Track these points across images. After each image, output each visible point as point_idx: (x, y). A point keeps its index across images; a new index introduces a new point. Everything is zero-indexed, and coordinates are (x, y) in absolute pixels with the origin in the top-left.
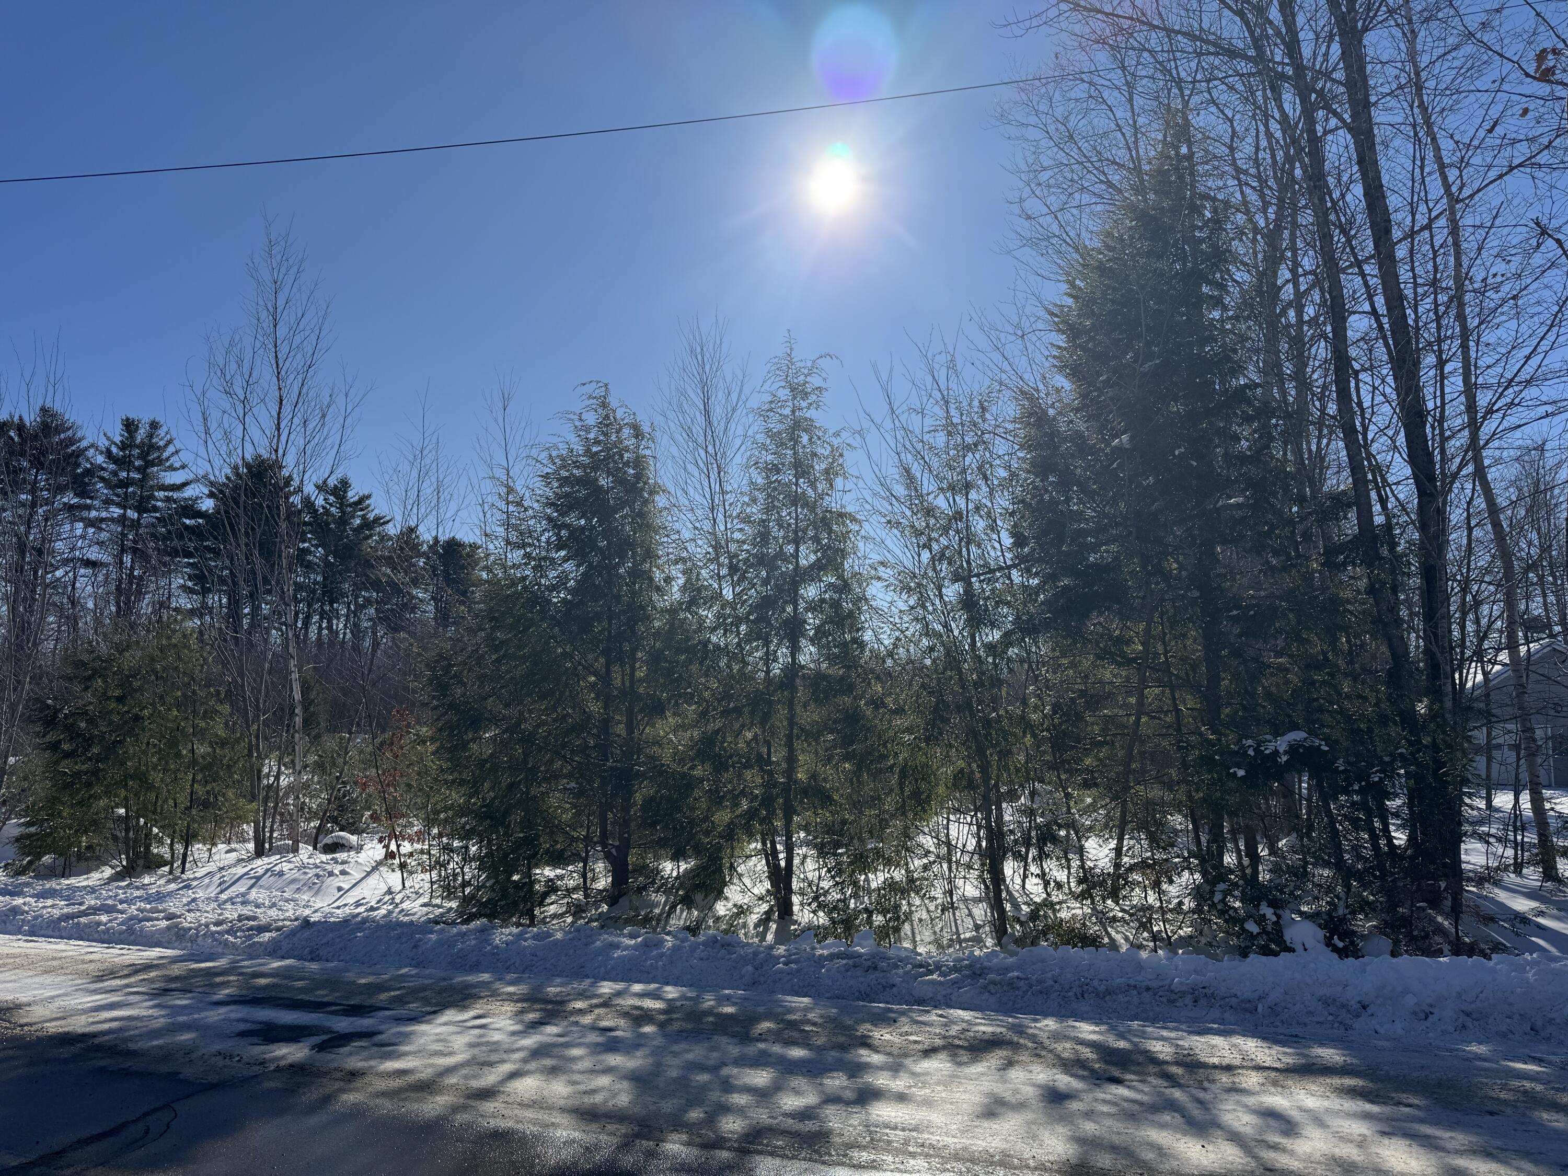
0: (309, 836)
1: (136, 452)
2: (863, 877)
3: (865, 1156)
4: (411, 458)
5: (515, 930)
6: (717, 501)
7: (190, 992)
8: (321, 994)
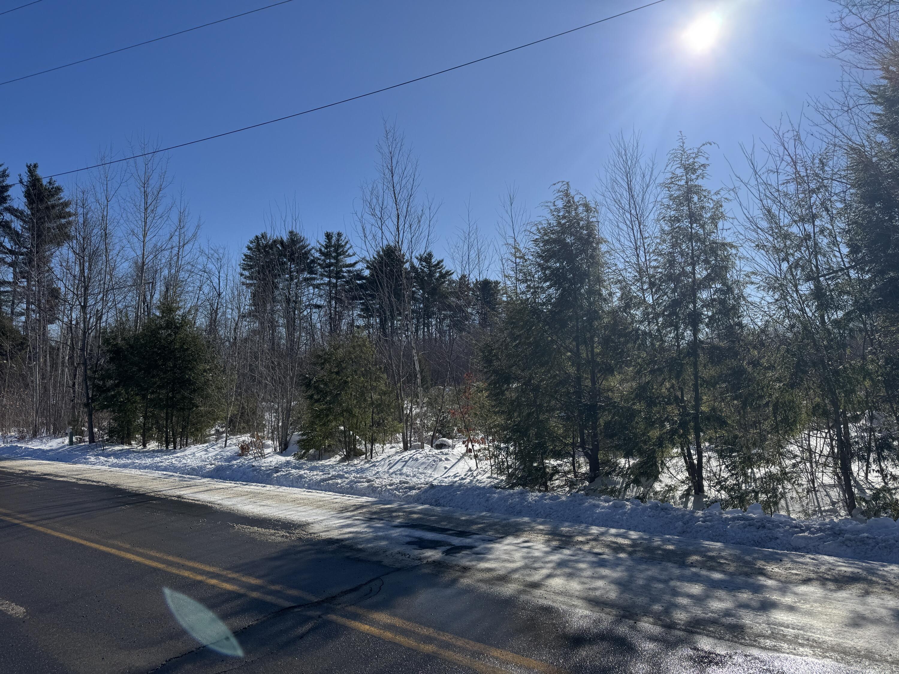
0: (428, 440)
1: (332, 249)
2: (750, 471)
3: (769, 643)
4: (463, 239)
5: (539, 494)
6: (639, 244)
7: (382, 520)
8: (444, 524)
